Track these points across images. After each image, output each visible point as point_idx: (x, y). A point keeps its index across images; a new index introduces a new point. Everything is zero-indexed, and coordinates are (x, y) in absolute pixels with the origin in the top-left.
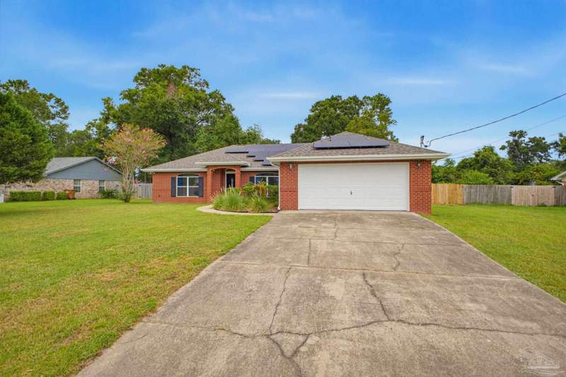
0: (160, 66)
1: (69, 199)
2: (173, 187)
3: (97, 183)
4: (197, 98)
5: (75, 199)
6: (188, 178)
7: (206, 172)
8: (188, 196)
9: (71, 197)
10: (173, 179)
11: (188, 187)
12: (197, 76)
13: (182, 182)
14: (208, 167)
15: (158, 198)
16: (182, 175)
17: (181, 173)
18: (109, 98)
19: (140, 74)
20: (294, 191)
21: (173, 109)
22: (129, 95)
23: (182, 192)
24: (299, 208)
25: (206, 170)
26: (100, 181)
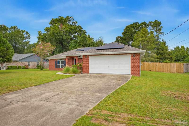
0: (59, 17)
1: (26, 69)
2: (56, 65)
3: (36, 63)
4: (70, 29)
5: (28, 69)
6: (61, 61)
7: (66, 59)
8: (61, 68)
9: (27, 68)
10: (56, 61)
11: (61, 64)
12: (73, 20)
13: (59, 63)
14: (67, 57)
15: (51, 68)
16: (59, 60)
17: (59, 59)
18: (40, 31)
19: (51, 21)
20: (88, 66)
21: (60, 34)
22: (47, 30)
23: (59, 66)
24: (89, 73)
25: (66, 58)
26: (37, 62)
